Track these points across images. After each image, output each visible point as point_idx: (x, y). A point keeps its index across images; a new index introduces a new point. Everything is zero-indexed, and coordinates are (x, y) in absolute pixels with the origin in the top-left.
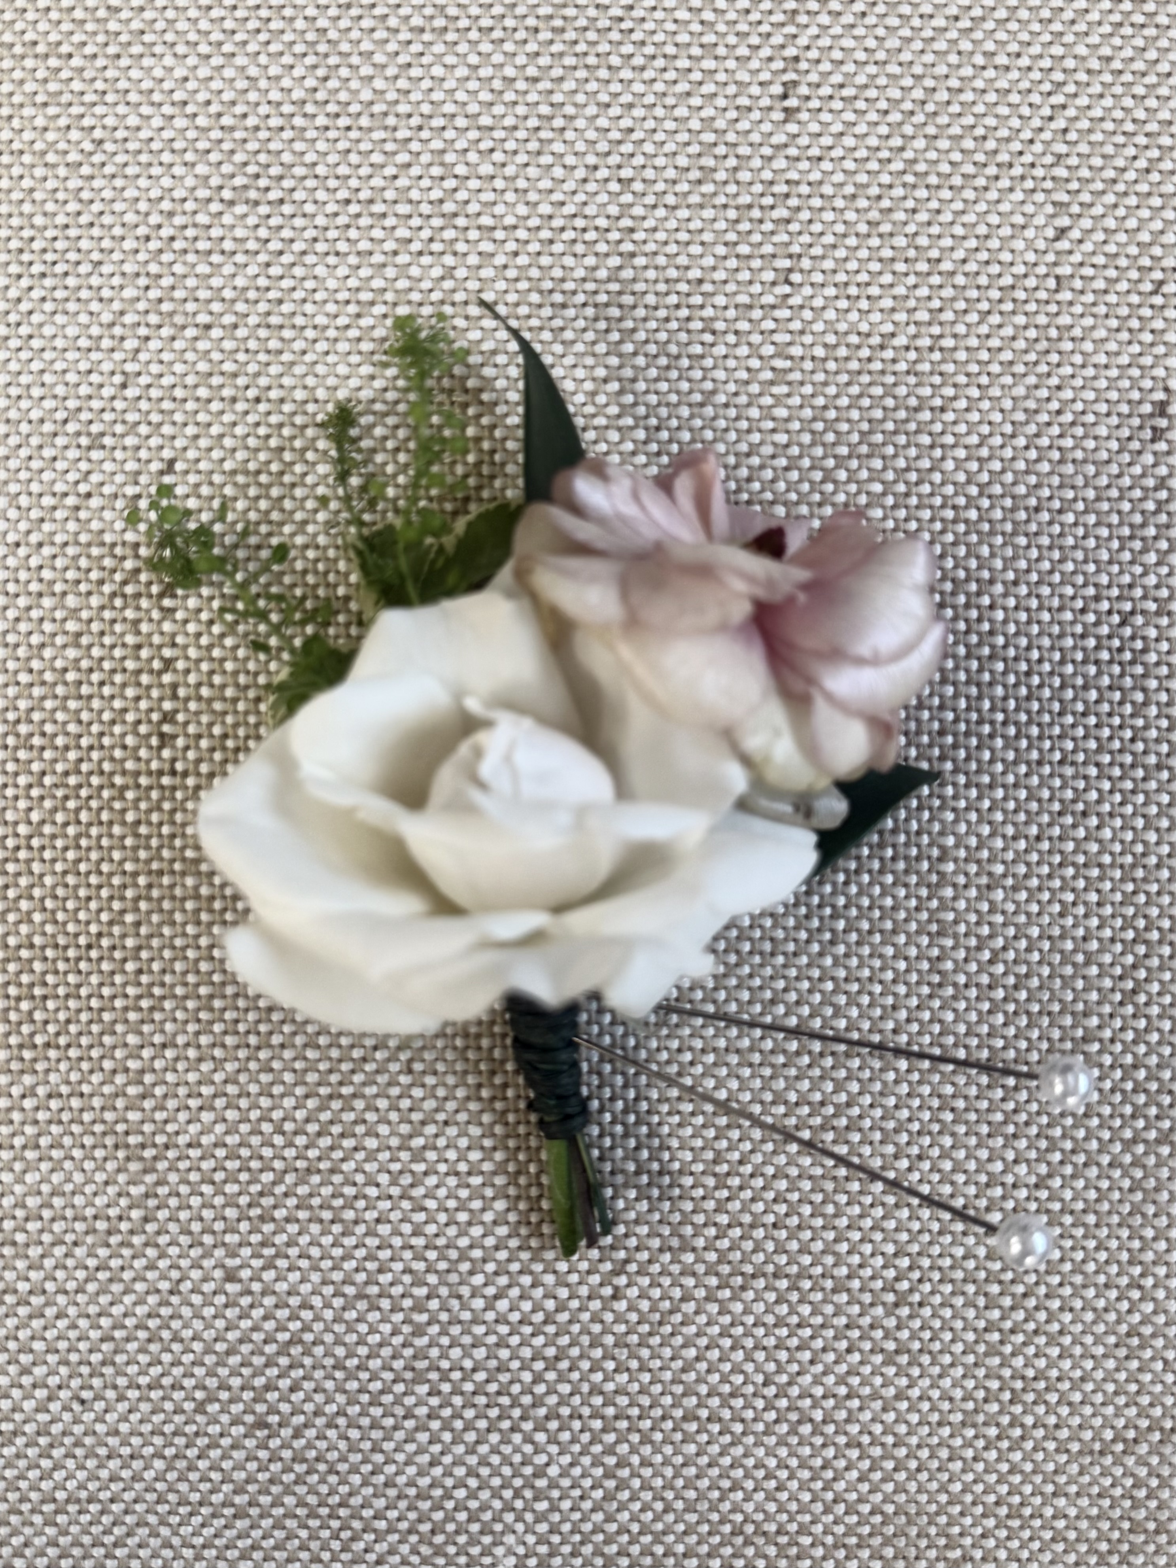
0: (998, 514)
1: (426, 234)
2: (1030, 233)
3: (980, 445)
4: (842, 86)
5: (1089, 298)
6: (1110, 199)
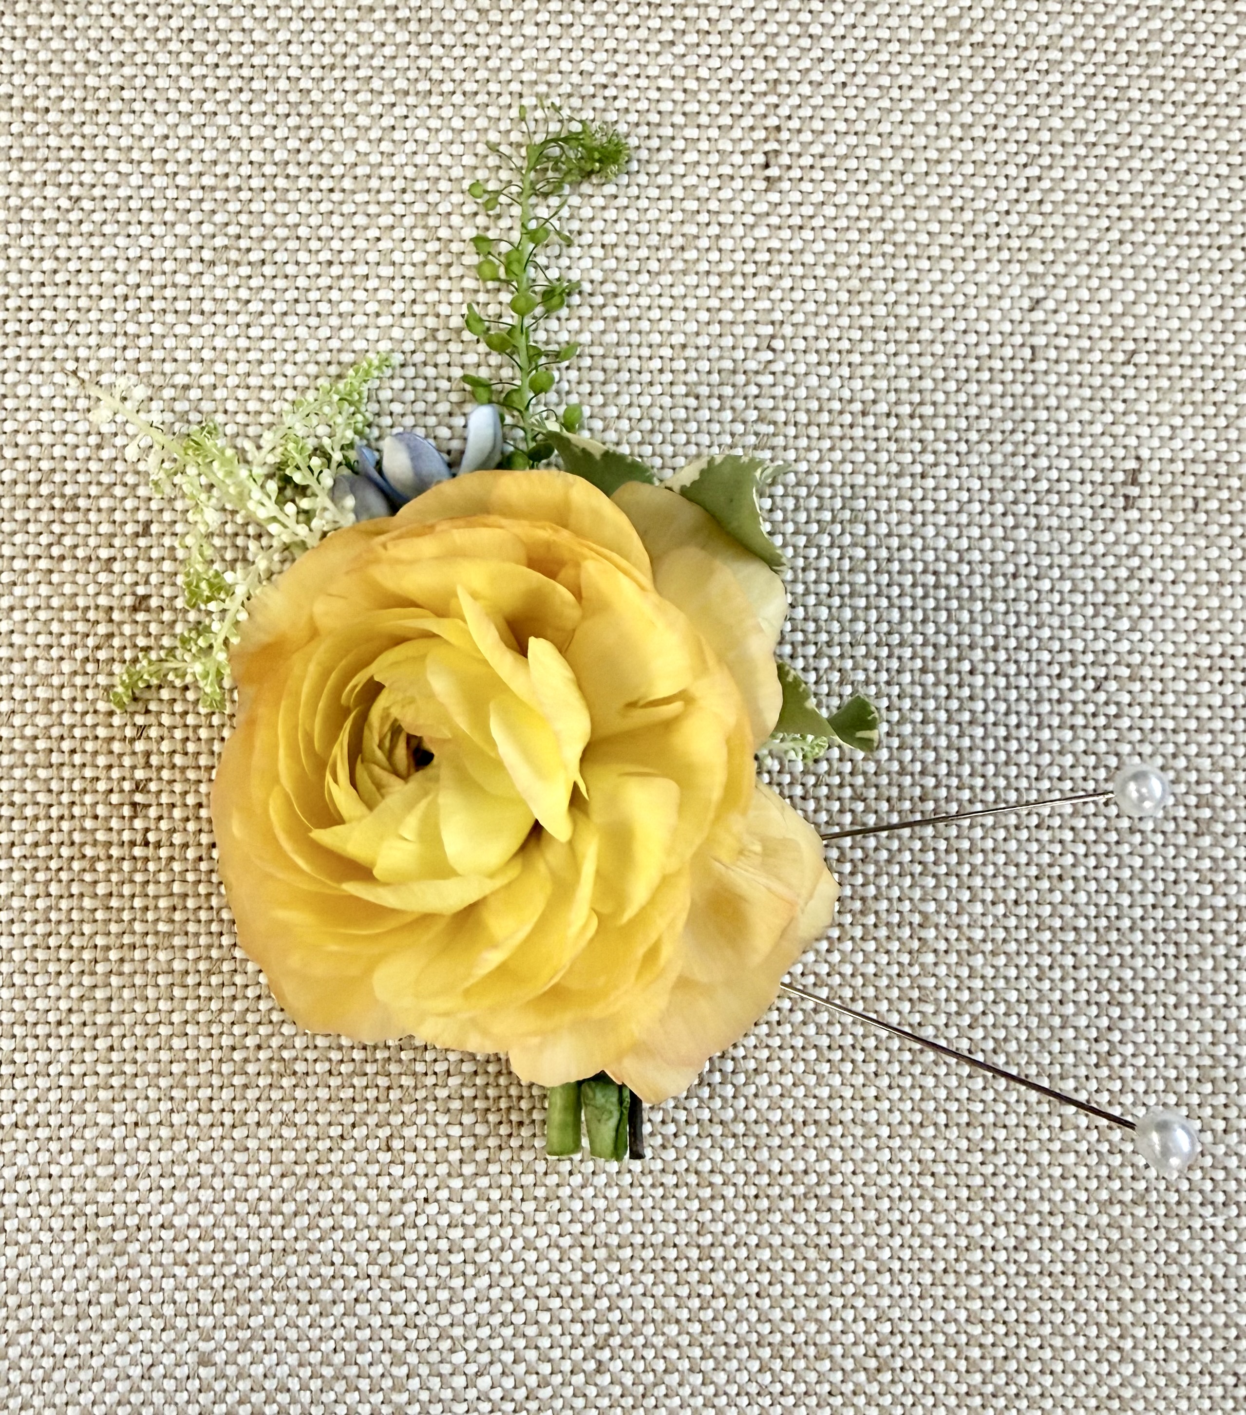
0: (977, 580)
1: (408, 296)
2: (1006, 303)
3: (959, 512)
4: (822, 156)
5: (1064, 368)
6: (1084, 270)
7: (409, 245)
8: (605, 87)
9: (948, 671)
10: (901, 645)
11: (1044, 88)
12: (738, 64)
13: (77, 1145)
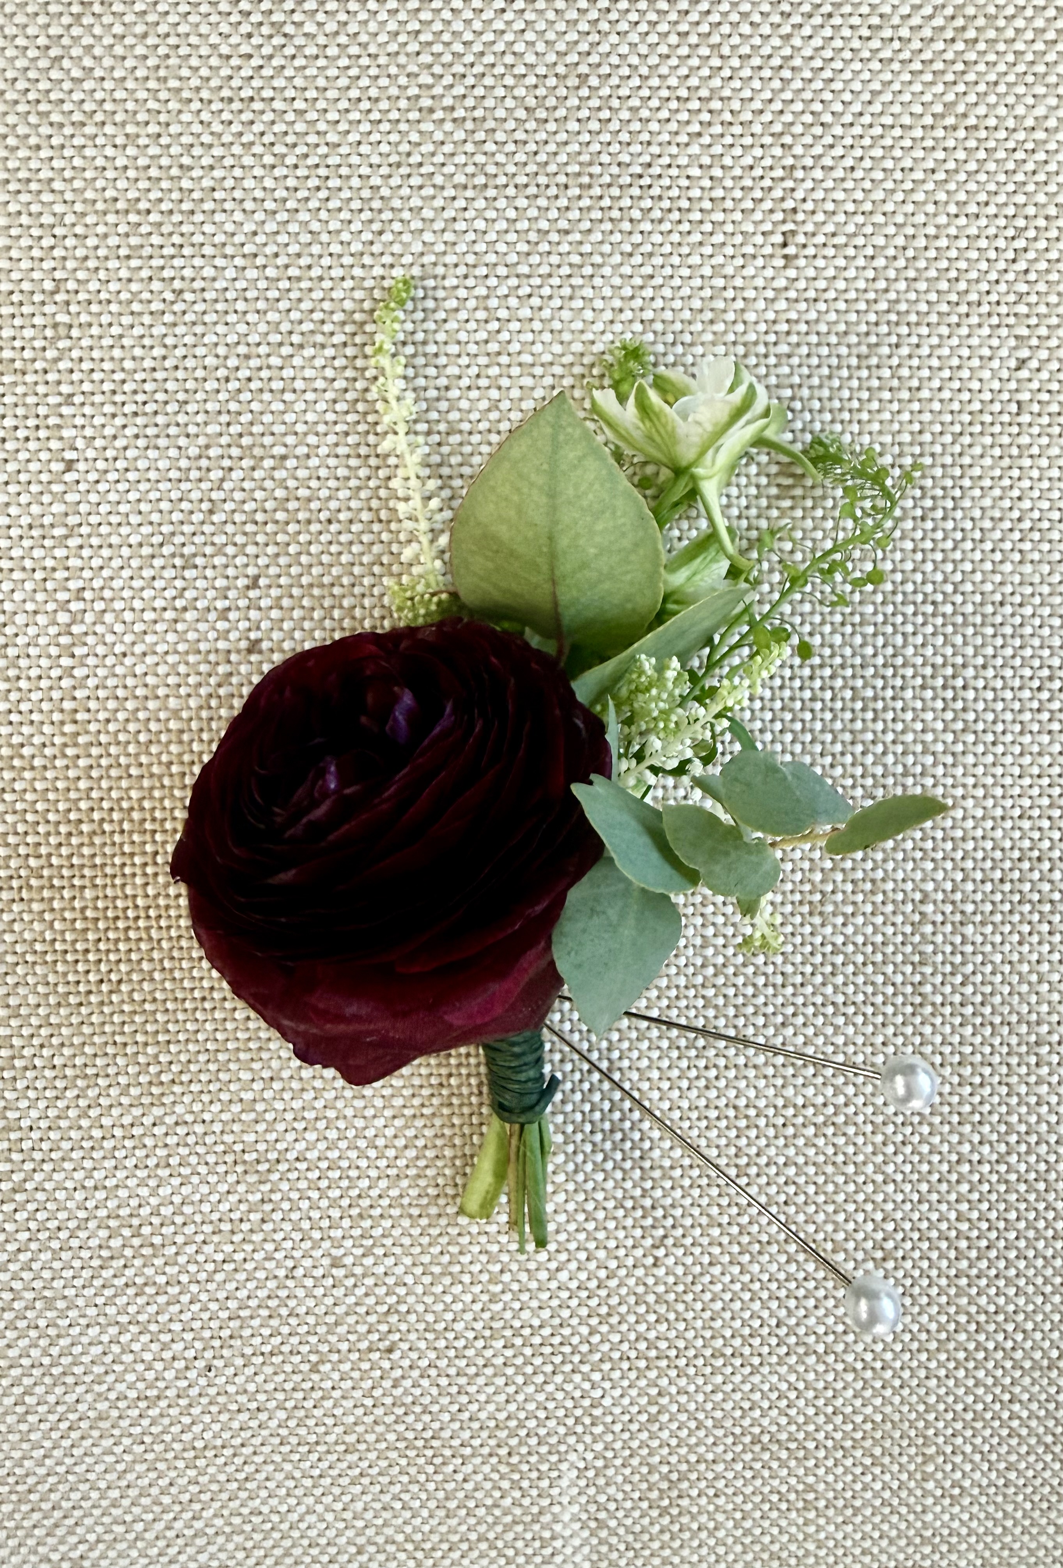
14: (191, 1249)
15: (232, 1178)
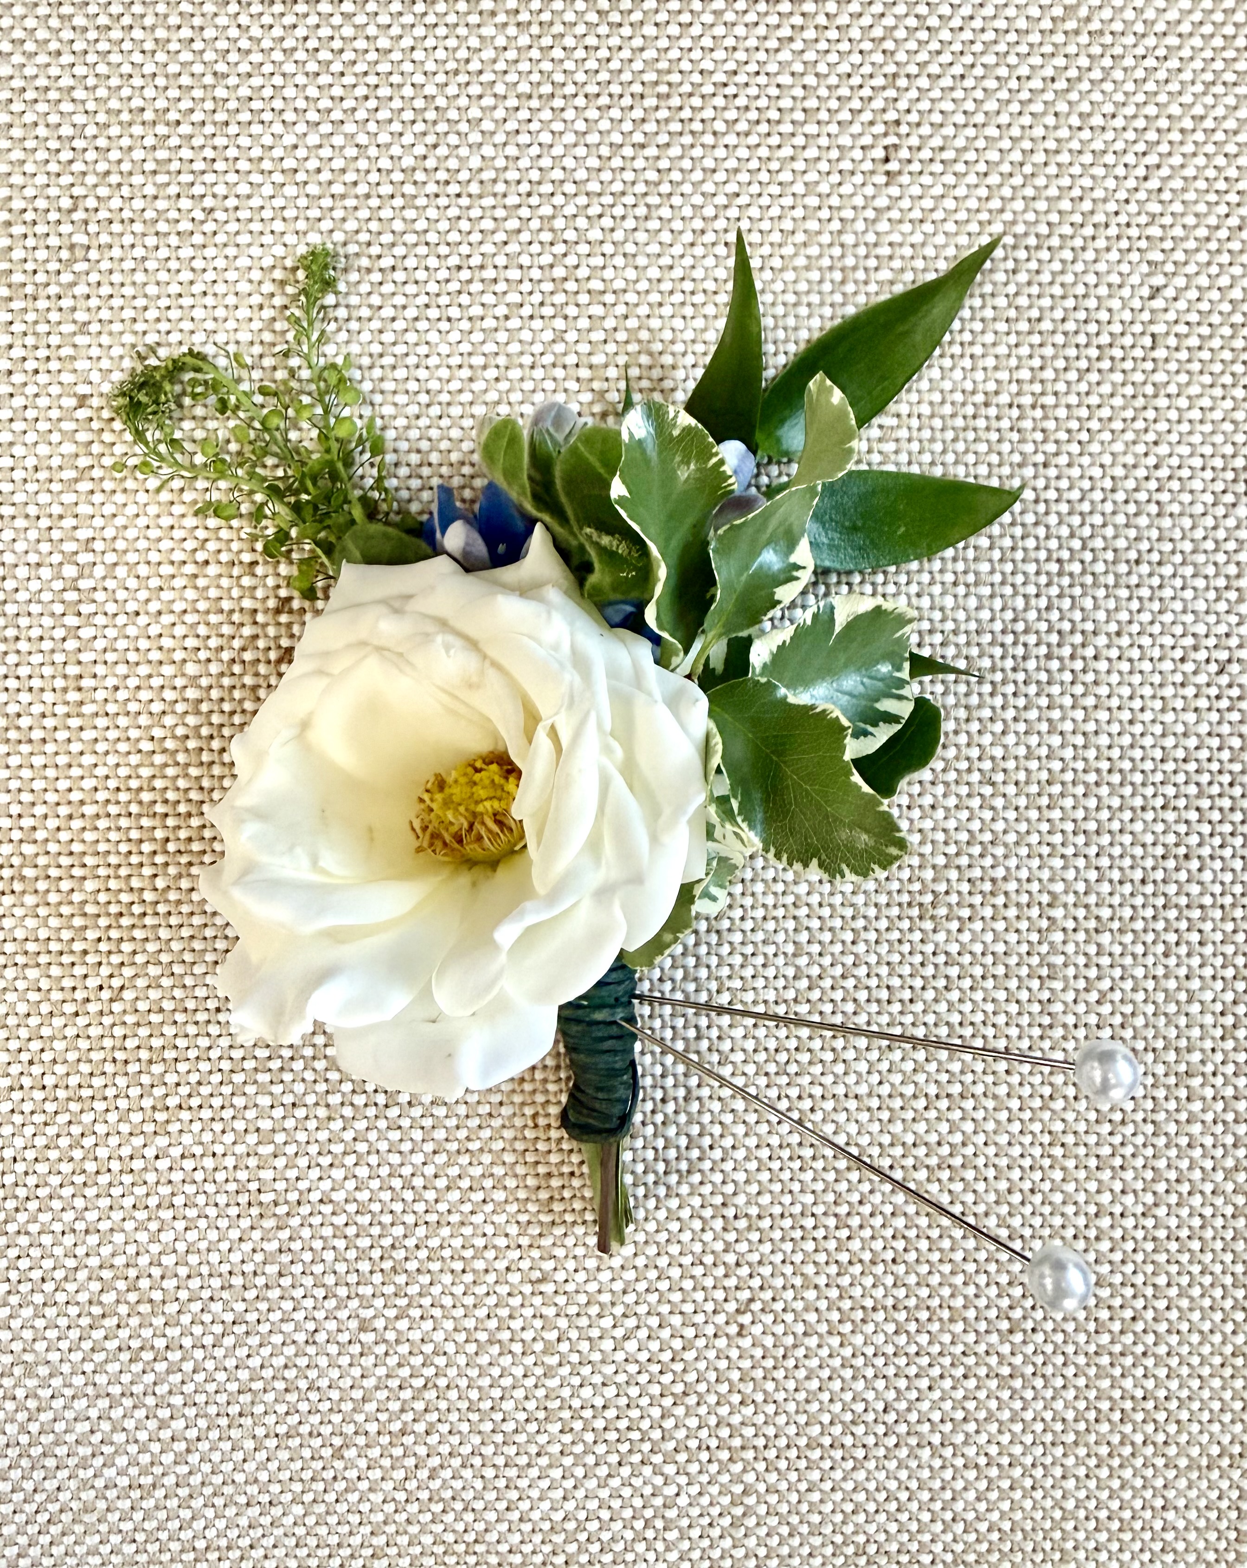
7: (535, 248)
8: (725, 85)
9: (1072, 657)
10: (1026, 631)
11: (1162, 75)
12: (856, 58)
13: (240, 1125)
14: (196, 1307)
15: (245, 1223)
